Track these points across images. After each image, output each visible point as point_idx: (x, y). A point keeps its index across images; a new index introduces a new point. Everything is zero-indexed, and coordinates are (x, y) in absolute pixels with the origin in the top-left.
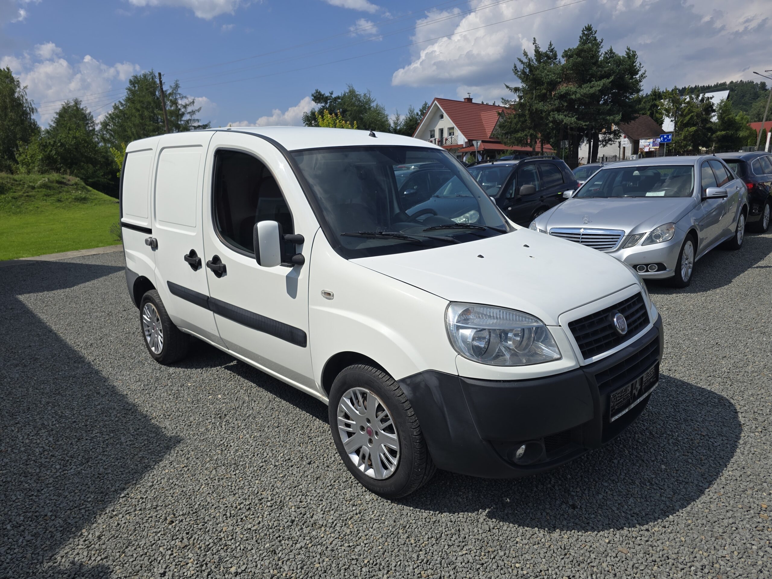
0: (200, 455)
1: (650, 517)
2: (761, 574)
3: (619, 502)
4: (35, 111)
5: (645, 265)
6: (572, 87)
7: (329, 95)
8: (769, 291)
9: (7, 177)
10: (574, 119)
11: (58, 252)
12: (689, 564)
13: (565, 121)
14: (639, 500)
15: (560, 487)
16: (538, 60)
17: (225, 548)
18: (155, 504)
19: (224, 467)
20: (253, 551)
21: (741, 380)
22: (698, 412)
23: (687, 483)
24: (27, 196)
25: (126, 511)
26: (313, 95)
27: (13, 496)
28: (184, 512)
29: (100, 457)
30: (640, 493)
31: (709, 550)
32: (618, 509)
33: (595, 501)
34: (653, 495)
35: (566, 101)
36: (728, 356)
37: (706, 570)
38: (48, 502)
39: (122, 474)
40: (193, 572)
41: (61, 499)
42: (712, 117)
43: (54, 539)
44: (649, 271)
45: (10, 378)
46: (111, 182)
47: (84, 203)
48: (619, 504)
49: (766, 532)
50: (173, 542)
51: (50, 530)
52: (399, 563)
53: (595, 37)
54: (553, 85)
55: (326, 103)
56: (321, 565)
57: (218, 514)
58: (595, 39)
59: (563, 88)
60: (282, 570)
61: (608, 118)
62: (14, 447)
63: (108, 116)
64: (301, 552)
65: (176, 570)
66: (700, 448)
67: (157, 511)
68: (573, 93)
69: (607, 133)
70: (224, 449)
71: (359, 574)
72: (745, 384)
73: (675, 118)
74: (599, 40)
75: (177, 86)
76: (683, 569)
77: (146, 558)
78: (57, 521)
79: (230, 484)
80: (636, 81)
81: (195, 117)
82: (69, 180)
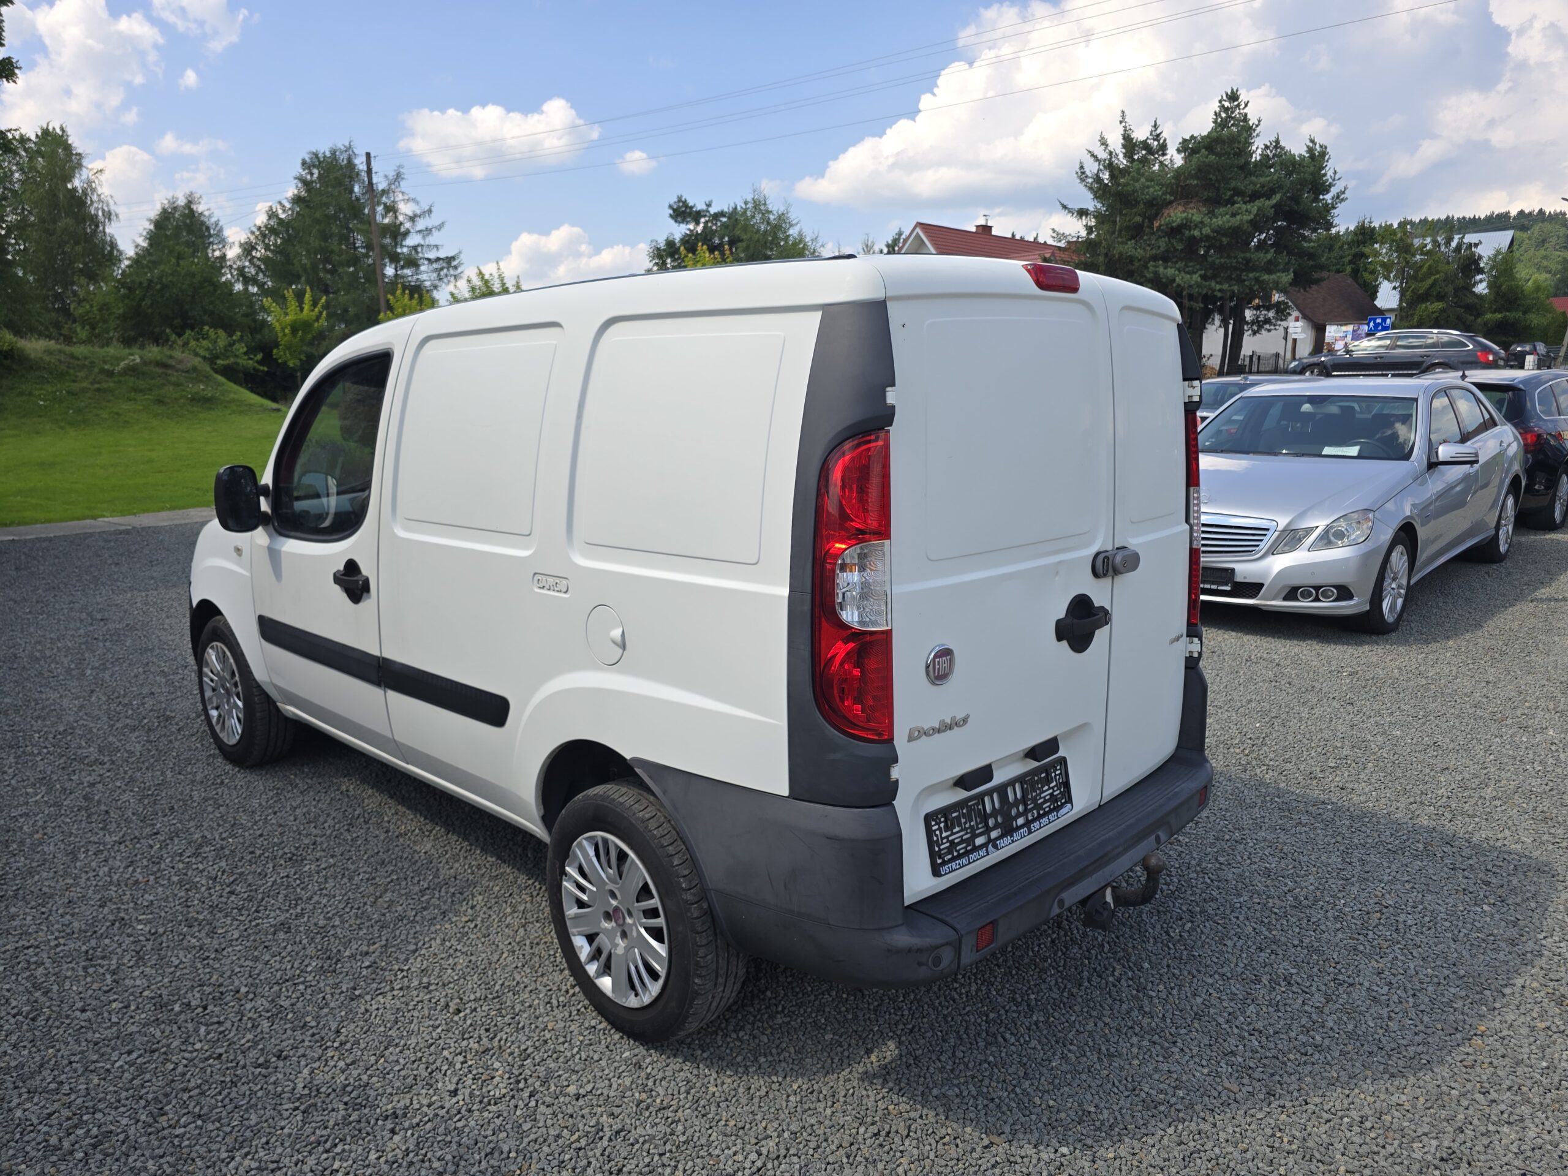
0: (493, 901)
1: (1282, 1036)
2: (1461, 1135)
3: (1231, 1010)
4: (113, 217)
5: (1313, 587)
6: (1195, 213)
7: (704, 207)
8: (1547, 648)
9: (60, 351)
10: (1196, 277)
11: (169, 509)
12: (1340, 1114)
13: (1178, 280)
14: (1264, 1009)
15: (1131, 983)
16: (1129, 155)
17: (555, 1056)
18: (425, 980)
19: (538, 925)
20: (603, 1063)
21: (1470, 812)
22: (1385, 864)
23: (1351, 985)
24: (98, 390)
25: (377, 989)
26: (671, 207)
27: (173, 959)
28: (478, 995)
29: (316, 898)
30: (1267, 998)
31: (1376, 1094)
32: (1228, 1021)
33: (1189, 1008)
34: (1290, 1001)
35: (1181, 240)
36: (1452, 767)
37: (1368, 1125)
38: (238, 970)
39: (360, 929)
40: (504, 1091)
41: (260, 966)
42: (1476, 284)
43: (259, 1030)
44: (1319, 600)
45: (127, 751)
46: (261, 368)
47: (210, 409)
48: (1230, 1014)
49: (1478, 1069)
50: (465, 1043)
51: (250, 1015)
52: (851, 1091)
53: (1246, 115)
54: (1156, 207)
55: (697, 223)
56: (720, 1088)
57: (537, 1001)
58: (1245, 119)
59: (1176, 214)
60: (654, 1093)
61: (1266, 277)
62: (158, 875)
63: (255, 229)
64: (685, 1068)
65: (474, 1087)
66: (1381, 927)
67: (430, 992)
68: (1196, 226)
69: (1263, 306)
70: (535, 894)
71: (784, 1105)
72: (1477, 819)
73: (1401, 283)
74: (1253, 121)
75: (398, 177)
76: (1329, 1121)
77: (423, 1066)
78: (259, 1002)
79: (552, 952)
80: (1327, 205)
81: (431, 240)
82: (181, 362)
